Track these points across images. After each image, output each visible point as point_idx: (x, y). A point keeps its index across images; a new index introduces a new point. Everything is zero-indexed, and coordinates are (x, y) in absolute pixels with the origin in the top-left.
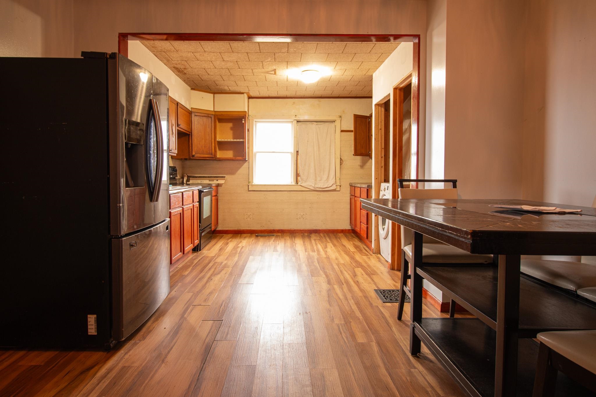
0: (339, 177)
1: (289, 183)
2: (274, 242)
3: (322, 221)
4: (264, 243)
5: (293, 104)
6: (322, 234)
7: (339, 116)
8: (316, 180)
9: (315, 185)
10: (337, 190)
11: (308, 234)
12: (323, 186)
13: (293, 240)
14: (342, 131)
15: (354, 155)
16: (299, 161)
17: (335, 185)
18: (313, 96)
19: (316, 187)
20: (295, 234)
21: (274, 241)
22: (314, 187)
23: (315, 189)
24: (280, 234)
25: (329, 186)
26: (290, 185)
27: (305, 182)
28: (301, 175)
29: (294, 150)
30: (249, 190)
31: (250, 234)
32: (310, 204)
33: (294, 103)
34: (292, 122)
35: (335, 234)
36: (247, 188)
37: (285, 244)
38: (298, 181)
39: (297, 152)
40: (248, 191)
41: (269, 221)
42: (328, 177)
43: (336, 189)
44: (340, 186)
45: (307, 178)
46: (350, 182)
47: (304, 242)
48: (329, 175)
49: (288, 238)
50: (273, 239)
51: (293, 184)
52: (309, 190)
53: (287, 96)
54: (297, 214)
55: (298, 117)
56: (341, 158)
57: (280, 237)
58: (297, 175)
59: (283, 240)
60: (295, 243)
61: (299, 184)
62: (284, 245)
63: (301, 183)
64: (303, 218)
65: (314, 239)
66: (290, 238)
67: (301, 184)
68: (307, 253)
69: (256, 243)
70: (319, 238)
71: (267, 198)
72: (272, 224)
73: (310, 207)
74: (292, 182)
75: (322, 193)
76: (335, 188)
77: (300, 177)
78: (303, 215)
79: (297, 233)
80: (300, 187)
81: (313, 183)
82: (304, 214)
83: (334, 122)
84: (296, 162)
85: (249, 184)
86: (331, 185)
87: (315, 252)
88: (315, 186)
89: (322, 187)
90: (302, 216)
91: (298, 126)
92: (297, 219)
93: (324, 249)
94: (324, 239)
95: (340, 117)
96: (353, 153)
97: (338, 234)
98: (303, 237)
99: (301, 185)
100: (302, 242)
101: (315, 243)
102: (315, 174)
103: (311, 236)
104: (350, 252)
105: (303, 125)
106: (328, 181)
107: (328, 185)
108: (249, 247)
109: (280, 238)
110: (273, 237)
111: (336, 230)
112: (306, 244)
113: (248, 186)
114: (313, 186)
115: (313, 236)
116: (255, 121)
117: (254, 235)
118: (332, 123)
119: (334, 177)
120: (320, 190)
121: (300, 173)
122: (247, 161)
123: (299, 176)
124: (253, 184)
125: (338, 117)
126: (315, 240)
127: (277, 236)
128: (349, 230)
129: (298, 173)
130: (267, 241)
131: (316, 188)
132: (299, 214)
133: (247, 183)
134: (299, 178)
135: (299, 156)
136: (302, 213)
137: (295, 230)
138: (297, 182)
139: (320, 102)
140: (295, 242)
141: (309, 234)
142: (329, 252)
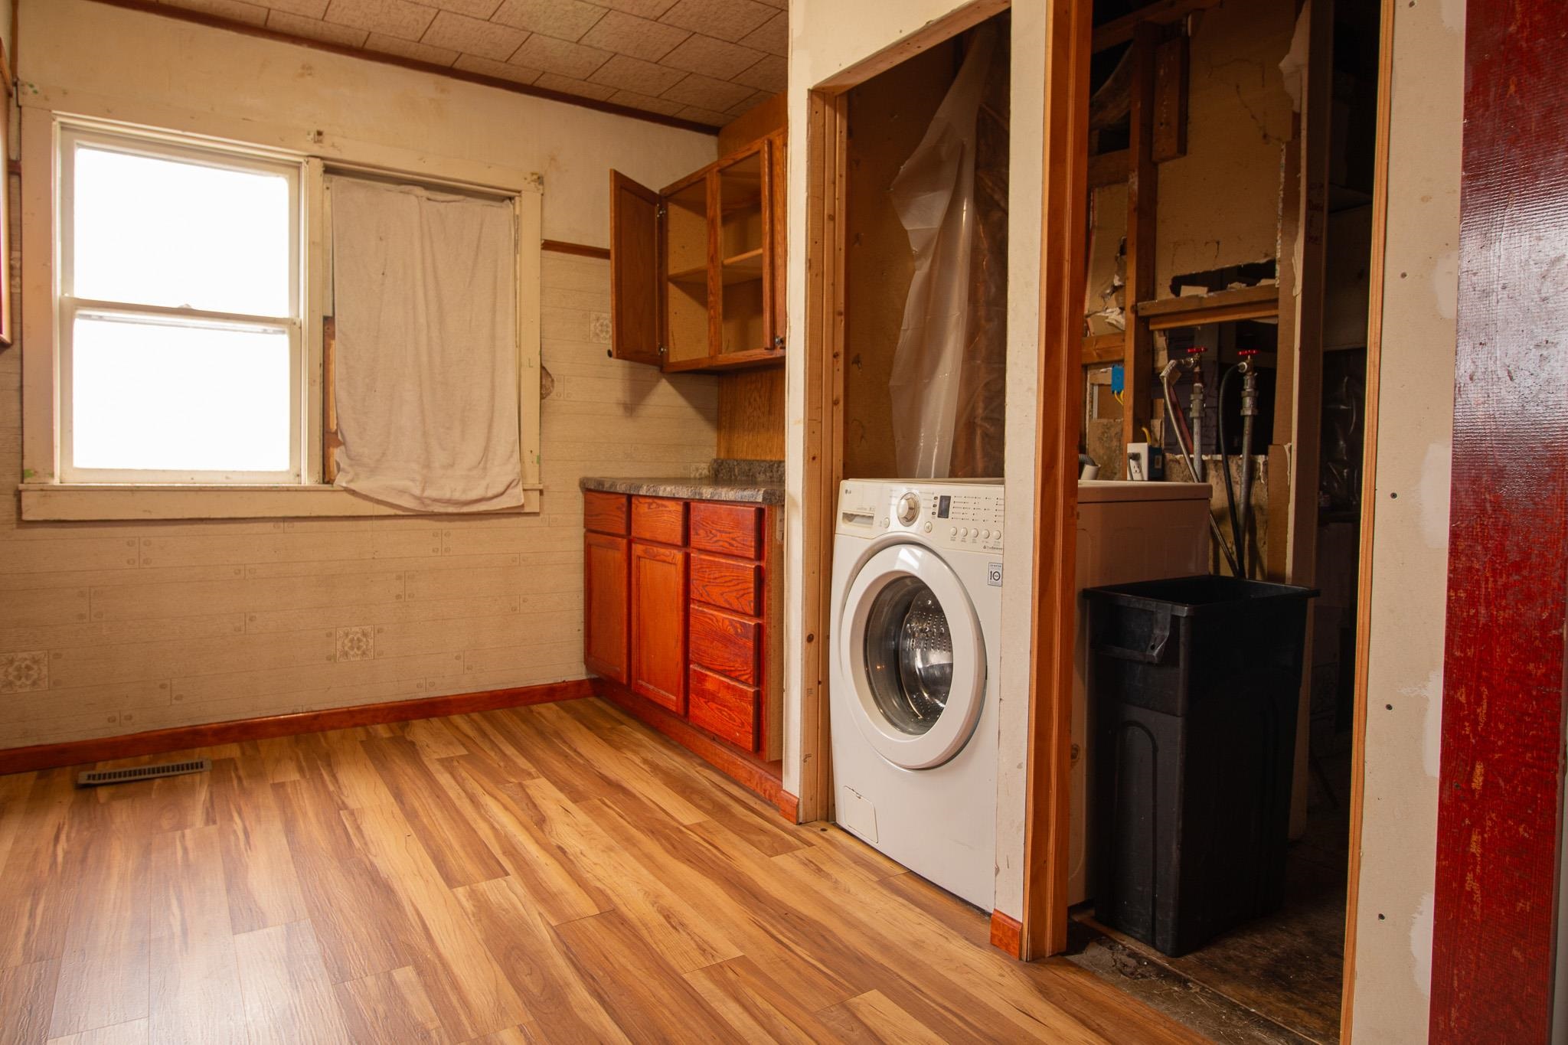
0: (536, 452)
1: (289, 482)
2: (212, 828)
3: (458, 658)
4: (147, 851)
5: (302, 75)
6: (457, 719)
7: (533, 174)
8: (427, 466)
9: (423, 490)
10: (527, 510)
11: (391, 730)
12: (464, 491)
13: (331, 788)
14: (548, 245)
15: (614, 353)
16: (337, 370)
17: (520, 488)
18: (413, 51)
19: (426, 498)
20: (319, 734)
21: (210, 820)
22: (420, 499)
23: (426, 505)
24: (232, 751)
25: (490, 494)
26: (288, 490)
27: (373, 471)
28: (348, 439)
29: (311, 310)
30: (26, 517)
31: (35, 774)
32: (399, 578)
33: (307, 69)
34: (297, 166)
35: (522, 710)
36: (9, 504)
37: (289, 828)
38: (333, 468)
39: (328, 321)
40: (18, 528)
41: (163, 686)
42: (486, 449)
43: (522, 506)
44: (541, 492)
45: (384, 454)
46: (583, 474)
47: (398, 795)
48: (488, 439)
49: (295, 776)
50: (203, 795)
51: (306, 481)
52: (391, 512)
54: (329, 635)
55: (333, 145)
56: (543, 368)
57: (242, 773)
58: (328, 438)
59: (266, 797)
60: (352, 813)
61: (341, 481)
62: (284, 841)
63: (349, 477)
64: (364, 653)
65: (441, 761)
66: (301, 770)
67: (351, 481)
68: (460, 891)
69: (84, 860)
70: (464, 752)
71: (146, 561)
72: (179, 698)
73: (398, 597)
74: (299, 475)
75: (458, 524)
76: (523, 501)
77: (342, 448)
78: (364, 635)
79: (333, 728)
80: (345, 495)
81: (413, 480)
82: (368, 629)
83: (511, 198)
84: (319, 371)
85: (21, 486)
86: (501, 489)
87: (507, 874)
88: (426, 494)
89: (458, 496)
90: (359, 640)
91: (328, 193)
92: (329, 659)
93: (539, 834)
94: (492, 754)
95: (540, 180)
96: (608, 343)
97: (534, 707)
98: (376, 755)
99: (352, 486)
100: (385, 796)
101: (463, 794)
102: (425, 434)
103: (413, 744)
104: (681, 831)
105: (359, 193)
106: (485, 468)
107: (487, 488)
108: (32, 915)
109: (245, 783)
110: (197, 778)
111: (524, 693)
112: (417, 804)
113: (18, 494)
114: (417, 492)
115: (420, 732)
116: (64, 127)
117: (63, 778)
118: (498, 204)
119: (512, 452)
120: (451, 509)
121: (344, 426)
122: (8, 352)
123: (339, 444)
124: (56, 482)
125: (529, 178)
126: (447, 764)
127: (222, 770)
128: (579, 683)
129: (333, 427)
130: (166, 823)
131: (428, 502)
132: (341, 632)
133: (11, 479)
134: (337, 454)
135: (336, 345)
136: (354, 629)
137: (316, 717)
138: (327, 478)
139: (443, 91)
140: (345, 807)
141: (394, 725)
142: (583, 858)
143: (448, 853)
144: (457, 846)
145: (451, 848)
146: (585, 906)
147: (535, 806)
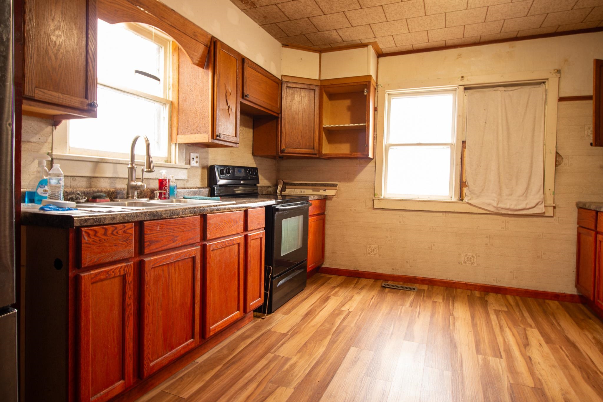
0: (552, 190)
1: (448, 199)
2: (410, 309)
3: (511, 272)
4: (391, 309)
5: (458, 58)
6: (509, 297)
7: (554, 70)
8: (500, 194)
9: (498, 204)
10: (546, 214)
11: (481, 294)
12: (516, 205)
13: (451, 307)
14: (561, 99)
15: (594, 144)
16: (466, 160)
17: (543, 205)
18: (499, 37)
19: (499, 207)
20: (455, 289)
21: (411, 306)
22: (496, 208)
23: (499, 210)
24: (425, 287)
25: (528, 207)
26: (447, 202)
27: (478, 196)
28: (469, 185)
29: (457, 140)
30: (375, 207)
31: (373, 280)
32: (487, 237)
33: (460, 56)
34: (455, 90)
35: (540, 300)
36: (371, 203)
37: (432, 316)
38: (464, 195)
39: (464, 142)
40: (373, 210)
41: (407, 262)
42: (527, 188)
43: (544, 213)
44: (554, 207)
45: (483, 190)
46: (578, 200)
47: (473, 317)
48: (528, 185)
49: (441, 300)
50: (412, 298)
51: (454, 199)
52: (485, 212)
53: (447, 45)
54: (460, 254)
55: (467, 80)
56: (557, 153)
57: (425, 295)
58: (462, 184)
59: (429, 304)
60: (454, 318)
61: (466, 200)
62: (429, 319)
63: (469, 198)
64: (472, 263)
65: (495, 310)
66: (443, 299)
67: (470, 199)
68: (480, 357)
69: (376, 306)
70: (506, 309)
71: (404, 222)
72: (411, 267)
73: (486, 244)
74: (452, 197)
75: (513, 218)
76: (544, 211)
77: (467, 187)
78: (473, 256)
79: (459, 288)
80: (467, 205)
81: (494, 200)
82: (474, 255)
83: (544, 83)
84: (459, 161)
85: (374, 198)
86: (533, 205)
87: (501, 358)
88: (499, 206)
89: (512, 207)
90: (470, 258)
91: (466, 97)
92: (459, 263)
93: (523, 349)
94: (518, 314)
95: (559, 71)
96: (591, 139)
97: (547, 301)
98: (471, 302)
99: (470, 202)
100: (468, 316)
101: (498, 325)
102: (500, 182)
103: (487, 301)
105: (476, 95)
106: (526, 196)
107: (527, 204)
108: (360, 316)
109: (425, 298)
110: (412, 293)
111: (542, 294)
112: (478, 322)
113: (373, 200)
114: (495, 205)
115: (491, 298)
116: (389, 94)
117: (379, 283)
118: (538, 86)
119: (540, 189)
120: (510, 212)
121: (468, 180)
122: (373, 161)
123: (466, 186)
124: (382, 197)
125: (553, 72)
126: (497, 312)
127: (420, 292)
128: (572, 296)
129: (464, 180)
130: (399, 303)
131: (499, 209)
132: (464, 254)
133: (372, 196)
134: (465, 190)
135: (466, 151)
136: (469, 254)
137: (454, 283)
138: (461, 198)
139: (513, 47)
140: (453, 315)
141: (482, 293)
142: (538, 365)
143: (482, 343)
144: (486, 341)
145: (484, 341)
146: (529, 381)
147: (527, 338)
